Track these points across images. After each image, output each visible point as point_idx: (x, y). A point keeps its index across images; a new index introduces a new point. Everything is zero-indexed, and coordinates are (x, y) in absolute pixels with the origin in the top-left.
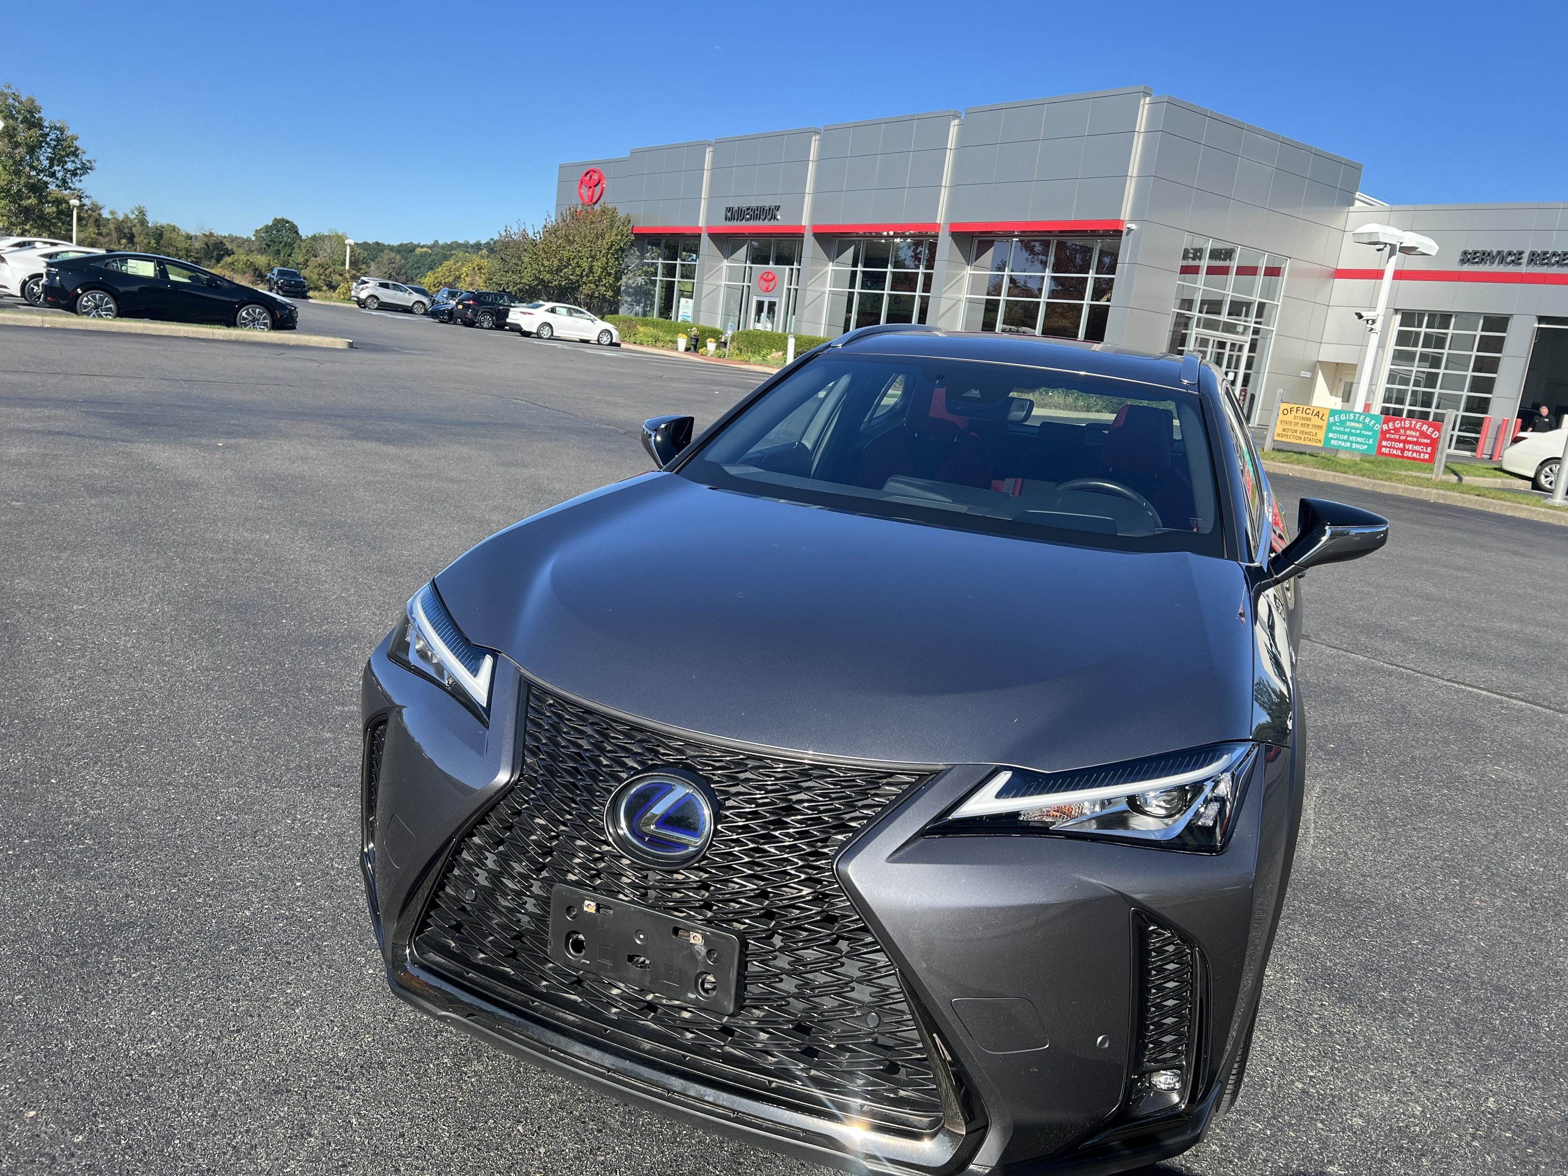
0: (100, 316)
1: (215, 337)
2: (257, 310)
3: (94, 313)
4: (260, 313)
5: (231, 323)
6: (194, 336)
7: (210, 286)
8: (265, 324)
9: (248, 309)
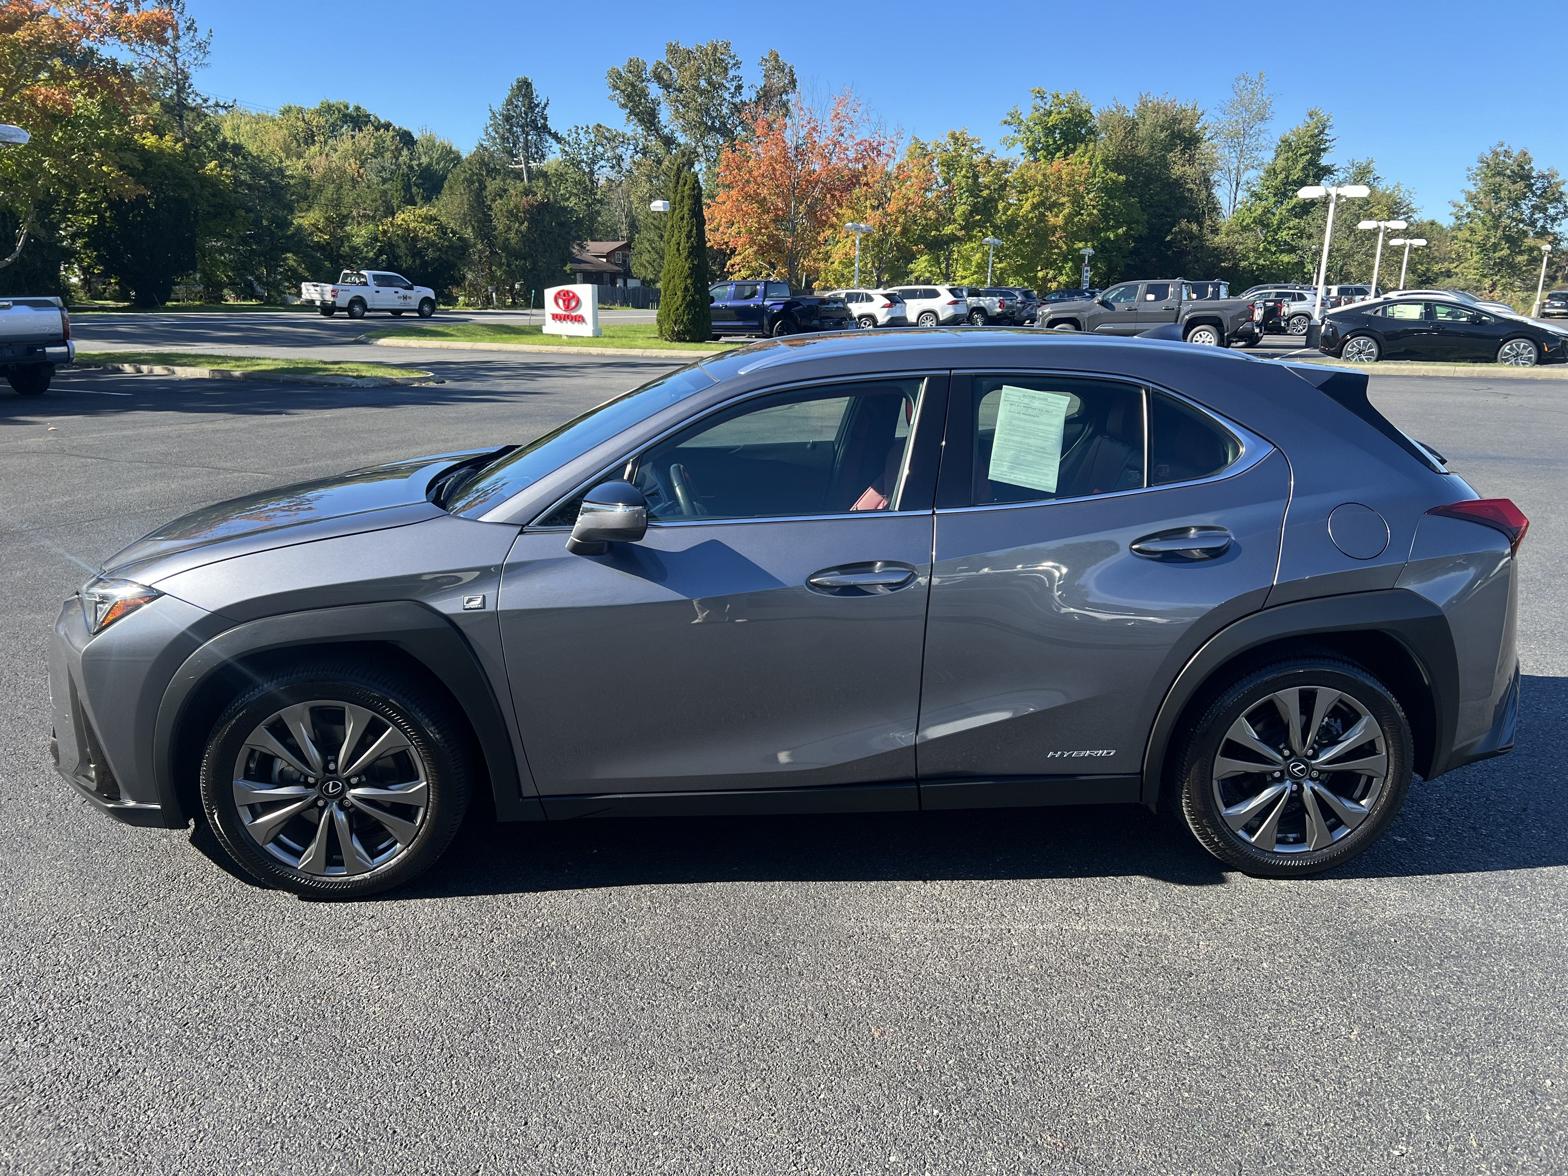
0: (1361, 360)
1: (1455, 375)
2: (1522, 345)
3: (1356, 357)
4: (1525, 348)
5: (1491, 359)
6: (1435, 374)
7: (1474, 323)
8: (1530, 359)
9: (1511, 344)
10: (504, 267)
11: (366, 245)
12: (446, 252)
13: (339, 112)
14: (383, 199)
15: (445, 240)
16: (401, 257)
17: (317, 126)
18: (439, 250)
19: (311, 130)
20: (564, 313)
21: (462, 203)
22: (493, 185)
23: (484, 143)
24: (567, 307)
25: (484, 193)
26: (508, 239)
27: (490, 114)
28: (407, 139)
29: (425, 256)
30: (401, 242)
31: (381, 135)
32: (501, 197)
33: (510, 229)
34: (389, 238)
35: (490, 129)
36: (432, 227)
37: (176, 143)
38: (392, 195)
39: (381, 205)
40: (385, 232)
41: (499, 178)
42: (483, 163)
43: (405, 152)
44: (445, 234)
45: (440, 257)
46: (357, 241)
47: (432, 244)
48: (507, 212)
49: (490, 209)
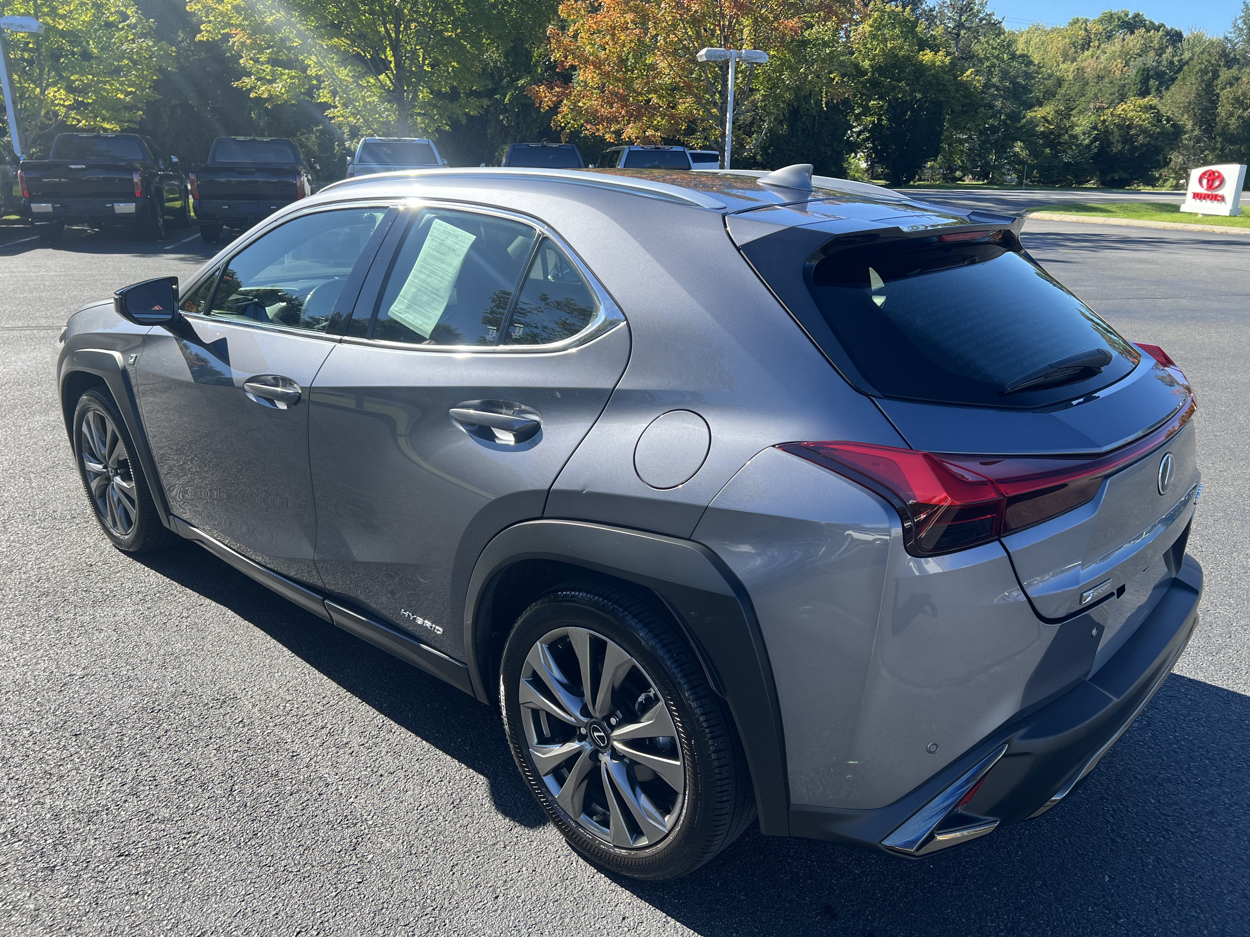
10: (1218, 152)
11: (1084, 134)
12: (1156, 139)
13: (1119, 20)
14: (1121, 92)
15: (1157, 127)
16: (1113, 143)
17: (1095, 34)
18: (1150, 136)
19: (1090, 38)
20: (1206, 192)
21: (1190, 93)
22: (1225, 74)
23: (1229, 35)
24: (1210, 187)
25: (1215, 82)
26: (1228, 124)
27: (1243, 7)
28: (1175, 37)
29: (1134, 142)
30: (1116, 130)
31: (1150, 37)
32: (1231, 85)
33: (1232, 115)
34: (1106, 127)
35: (1240, 21)
36: (1148, 115)
37: (946, 57)
38: (1130, 88)
39: (1117, 98)
40: (1104, 121)
41: (1236, 67)
42: (1224, 54)
43: (1170, 50)
44: (1160, 121)
45: (1149, 143)
46: (1078, 130)
47: (1144, 131)
48: (1233, 99)
49: (1218, 96)
